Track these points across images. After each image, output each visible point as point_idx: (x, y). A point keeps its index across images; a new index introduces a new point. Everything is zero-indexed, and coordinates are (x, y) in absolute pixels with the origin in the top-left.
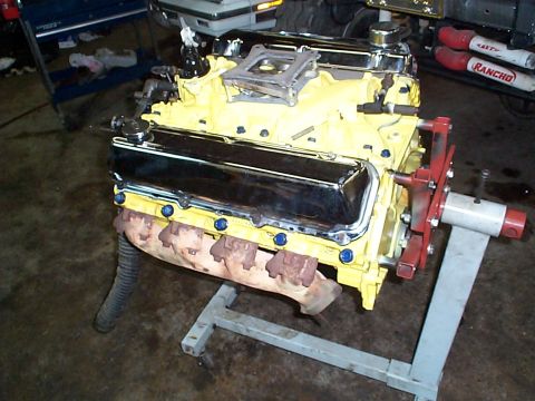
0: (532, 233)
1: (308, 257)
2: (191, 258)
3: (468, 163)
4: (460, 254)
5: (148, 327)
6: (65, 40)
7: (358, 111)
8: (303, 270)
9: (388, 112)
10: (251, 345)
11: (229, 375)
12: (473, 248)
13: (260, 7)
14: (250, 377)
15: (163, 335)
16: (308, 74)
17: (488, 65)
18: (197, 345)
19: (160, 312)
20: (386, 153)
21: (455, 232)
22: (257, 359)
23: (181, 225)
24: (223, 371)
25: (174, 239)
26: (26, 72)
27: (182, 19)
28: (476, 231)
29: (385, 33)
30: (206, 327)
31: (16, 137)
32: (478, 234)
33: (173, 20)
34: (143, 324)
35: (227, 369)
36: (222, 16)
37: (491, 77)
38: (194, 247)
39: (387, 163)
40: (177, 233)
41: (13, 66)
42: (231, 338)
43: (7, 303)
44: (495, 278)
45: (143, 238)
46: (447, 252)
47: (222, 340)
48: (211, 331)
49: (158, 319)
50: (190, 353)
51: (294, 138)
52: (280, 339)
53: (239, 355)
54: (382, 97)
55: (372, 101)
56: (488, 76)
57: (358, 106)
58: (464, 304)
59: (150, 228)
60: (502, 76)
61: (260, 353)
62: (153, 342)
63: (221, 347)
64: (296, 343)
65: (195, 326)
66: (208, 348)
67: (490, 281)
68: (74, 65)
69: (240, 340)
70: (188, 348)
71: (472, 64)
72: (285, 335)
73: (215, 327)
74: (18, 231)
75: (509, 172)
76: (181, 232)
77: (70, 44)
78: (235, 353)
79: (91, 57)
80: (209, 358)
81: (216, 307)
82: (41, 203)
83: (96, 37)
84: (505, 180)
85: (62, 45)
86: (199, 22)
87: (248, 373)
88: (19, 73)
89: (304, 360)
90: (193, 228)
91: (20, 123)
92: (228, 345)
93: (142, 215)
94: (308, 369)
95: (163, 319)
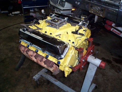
0: (121, 72)
1: (52, 61)
2: (31, 57)
3: (111, 53)
4: (91, 70)
5: (29, 73)
6: (32, 10)
7: (72, 33)
8: (51, 64)
9: (77, 34)
10: (48, 82)
11: (42, 87)
12: (93, 69)
13: (72, 9)
14: (46, 89)
15: (31, 75)
16: (64, 23)
17: (115, 30)
18: (36, 79)
19: (32, 70)
20: (73, 43)
21: (90, 64)
22: (49, 85)
23: (30, 50)
24: (41, 86)
25: (28, 52)
26: (22, 15)
27: (55, 9)
28: (94, 65)
29: (84, 18)
30: (39, 75)
31: (15, 28)
32: (95, 66)
33: (54, 9)
34: (28, 72)
35: (42, 86)
36: (64, 10)
37: (116, 33)
38: (32, 55)
39: (73, 45)
40: (29, 51)
41: (19, 13)
42: (45, 79)
43: (3, 61)
44: (108, 80)
45: (23, 51)
46: (88, 69)
47: (43, 79)
48: (40, 76)
49: (31, 72)
50: (34, 80)
51: (56, 36)
52: (54, 81)
53: (46, 83)
54: (78, 31)
55: (75, 31)
56: (115, 33)
57: (72, 32)
58: (91, 82)
59: (25, 49)
60: (118, 33)
61: (50, 84)
62: (29, 76)
63: (42, 81)
64: (57, 83)
65: (37, 75)
66: (39, 80)
67: (107, 80)
68: (31, 15)
69: (47, 80)
70: (34, 79)
71: (112, 29)
72: (55, 81)
73: (41, 76)
74: (9, 47)
75: (119, 56)
76: (30, 51)
77: (33, 11)
78: (45, 83)
79: (34, 14)
80: (38, 82)
81: (43, 71)
82: (16, 42)
83: (38, 10)
84: (118, 58)
85: (31, 11)
86: (59, 10)
87: (46, 87)
88: (21, 15)
89: (59, 88)
90: (32, 51)
91: (17, 25)
92: (44, 81)
93: (24, 46)
94: (59, 90)
95: (32, 72)
